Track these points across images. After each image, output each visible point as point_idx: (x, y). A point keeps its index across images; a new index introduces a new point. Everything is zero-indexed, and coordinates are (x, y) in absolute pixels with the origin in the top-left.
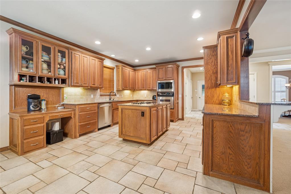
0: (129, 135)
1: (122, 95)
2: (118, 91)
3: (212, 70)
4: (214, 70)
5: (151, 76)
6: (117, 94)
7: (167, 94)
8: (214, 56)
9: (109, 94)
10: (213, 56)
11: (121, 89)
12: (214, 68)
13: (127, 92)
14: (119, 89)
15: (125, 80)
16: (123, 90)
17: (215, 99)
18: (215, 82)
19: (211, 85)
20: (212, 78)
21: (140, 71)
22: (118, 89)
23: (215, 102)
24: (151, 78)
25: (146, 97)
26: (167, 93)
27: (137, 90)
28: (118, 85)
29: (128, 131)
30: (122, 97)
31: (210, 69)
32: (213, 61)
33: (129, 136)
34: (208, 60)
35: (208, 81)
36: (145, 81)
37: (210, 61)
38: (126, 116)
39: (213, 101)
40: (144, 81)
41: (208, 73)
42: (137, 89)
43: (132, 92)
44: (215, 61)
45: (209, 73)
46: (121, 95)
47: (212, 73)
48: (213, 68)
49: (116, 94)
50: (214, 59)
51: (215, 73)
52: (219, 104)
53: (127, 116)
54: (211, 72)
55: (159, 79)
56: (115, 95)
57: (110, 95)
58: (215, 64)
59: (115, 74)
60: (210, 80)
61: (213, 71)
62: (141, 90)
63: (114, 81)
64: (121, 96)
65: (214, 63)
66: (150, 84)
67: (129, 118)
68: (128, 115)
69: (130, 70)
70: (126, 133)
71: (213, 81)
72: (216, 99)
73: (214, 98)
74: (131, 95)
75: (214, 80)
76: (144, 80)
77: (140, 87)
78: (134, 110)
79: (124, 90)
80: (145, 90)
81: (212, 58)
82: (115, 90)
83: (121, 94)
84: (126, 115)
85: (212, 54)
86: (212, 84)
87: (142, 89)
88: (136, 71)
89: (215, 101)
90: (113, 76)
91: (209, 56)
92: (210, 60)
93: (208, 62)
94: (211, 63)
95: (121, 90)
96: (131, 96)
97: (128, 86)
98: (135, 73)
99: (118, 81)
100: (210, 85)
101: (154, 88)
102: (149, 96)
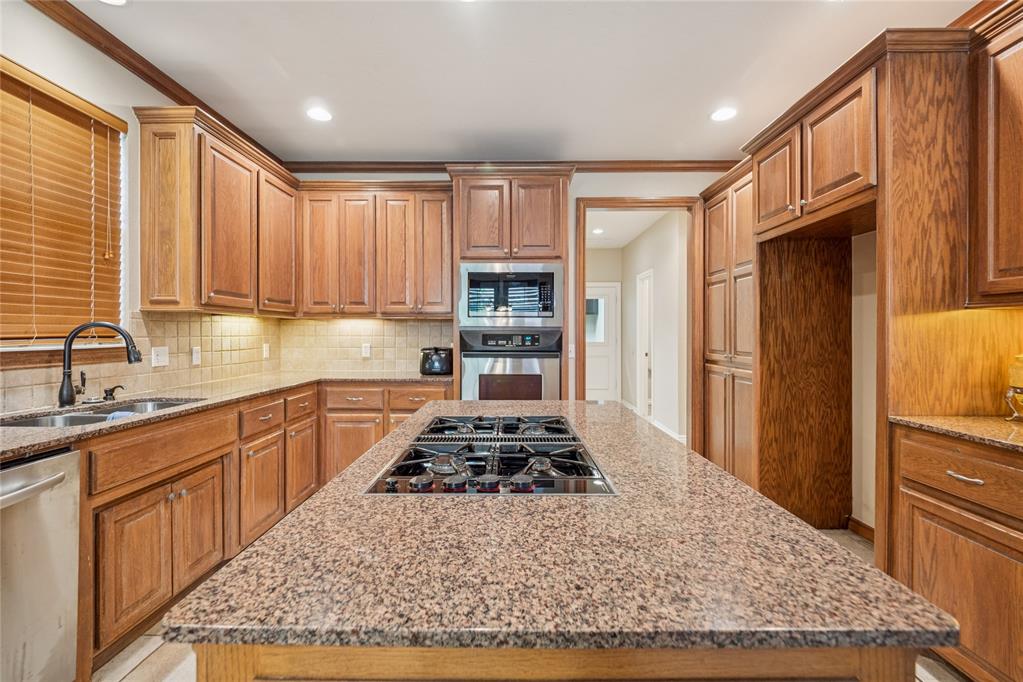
1: (197, 349)
2: (159, 317)
3: (931, 193)
4: (943, 197)
5: (410, 232)
6: (153, 345)
7: (524, 341)
8: (944, 107)
9: (60, 346)
10: (939, 106)
11: (187, 304)
12: (944, 185)
13: (237, 329)
14: (175, 303)
15: (221, 238)
16: (201, 315)
17: (947, 379)
18: (947, 271)
19: (924, 292)
20: (929, 251)
21: (334, 196)
22: (153, 302)
23: (949, 399)
24: (411, 243)
25: (365, 359)
26: (523, 336)
27: (309, 315)
28: (155, 270)
30: (197, 360)
31: (917, 184)
32: (934, 139)
34: (907, 126)
35: (909, 262)
36: (368, 258)
37: (921, 135)
39: (938, 398)
40: (361, 263)
41: (907, 214)
42: (308, 304)
43: (272, 328)
44: (949, 138)
45: (911, 213)
46: (191, 352)
47: (930, 216)
48: (937, 180)
49: (142, 343)
50: (941, 129)
51: (944, 215)
52: (966, 415)
54: (928, 208)
55: (469, 254)
56: (131, 355)
57: (66, 358)
58: (947, 160)
59: (123, 176)
60: (921, 260)
61: (937, 202)
62: (343, 314)
63: (116, 232)
64: (183, 358)
65: (944, 150)
66: (404, 278)
69: (264, 174)
71: (935, 266)
72: (954, 385)
73: (941, 372)
74: (266, 347)
75: (942, 262)
76: (361, 254)
77: (332, 296)
79: (212, 309)
80: (370, 315)
81: (932, 117)
82: (128, 315)
83: (184, 341)
85: (929, 93)
86: (930, 286)
87: (348, 308)
88: (306, 196)
89: (946, 393)
90: (109, 192)
91: (917, 101)
92: (920, 128)
93: (909, 139)
94: (928, 146)
95: (190, 314)
96: (266, 354)
97: (247, 287)
98: (299, 209)
99: (158, 236)
100: (917, 293)
101: (430, 303)
102: (389, 354)
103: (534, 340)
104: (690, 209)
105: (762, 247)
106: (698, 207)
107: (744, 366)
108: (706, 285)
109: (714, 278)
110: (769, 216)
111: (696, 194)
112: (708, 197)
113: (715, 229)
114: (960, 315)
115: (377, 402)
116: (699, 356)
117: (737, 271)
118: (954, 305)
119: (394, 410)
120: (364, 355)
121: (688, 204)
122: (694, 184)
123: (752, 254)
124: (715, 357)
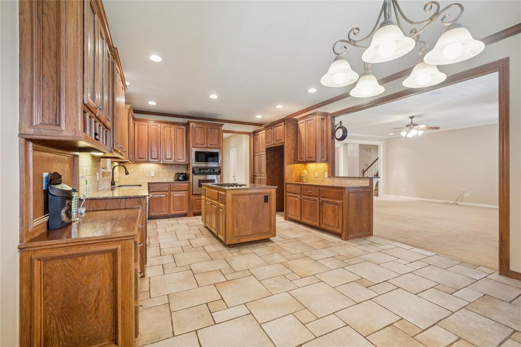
0: (245, 234)
3: (291, 144)
4: (293, 145)
7: (211, 170)
10: (292, 130)
18: (293, 158)
20: (291, 154)
21: (146, 124)
24: (173, 140)
29: (243, 229)
31: (289, 143)
33: (247, 235)
34: (288, 133)
35: (288, 156)
38: (239, 207)
45: (289, 148)
47: (291, 148)
48: (292, 142)
52: (296, 181)
53: (241, 205)
55: (195, 146)
60: (290, 156)
67: (244, 208)
68: (244, 205)
70: (239, 232)
71: (292, 156)
77: (146, 156)
78: (253, 196)
84: (239, 204)
86: (291, 160)
87: (151, 160)
88: (136, 123)
91: (290, 129)
92: (290, 133)
93: (288, 135)
94: (291, 136)
98: (134, 126)
101: (179, 159)
102: (161, 175)
103: (214, 170)
104: (250, 135)
105: (267, 149)
106: (252, 135)
107: (263, 176)
108: (254, 156)
109: (256, 154)
110: (268, 143)
111: (251, 131)
112: (254, 133)
113: (256, 142)
114: (296, 165)
115: (166, 189)
116: (252, 175)
117: (261, 153)
118: (294, 164)
119: (172, 191)
120: (152, 176)
121: (249, 134)
122: (251, 129)
123: (265, 150)
124: (256, 175)
